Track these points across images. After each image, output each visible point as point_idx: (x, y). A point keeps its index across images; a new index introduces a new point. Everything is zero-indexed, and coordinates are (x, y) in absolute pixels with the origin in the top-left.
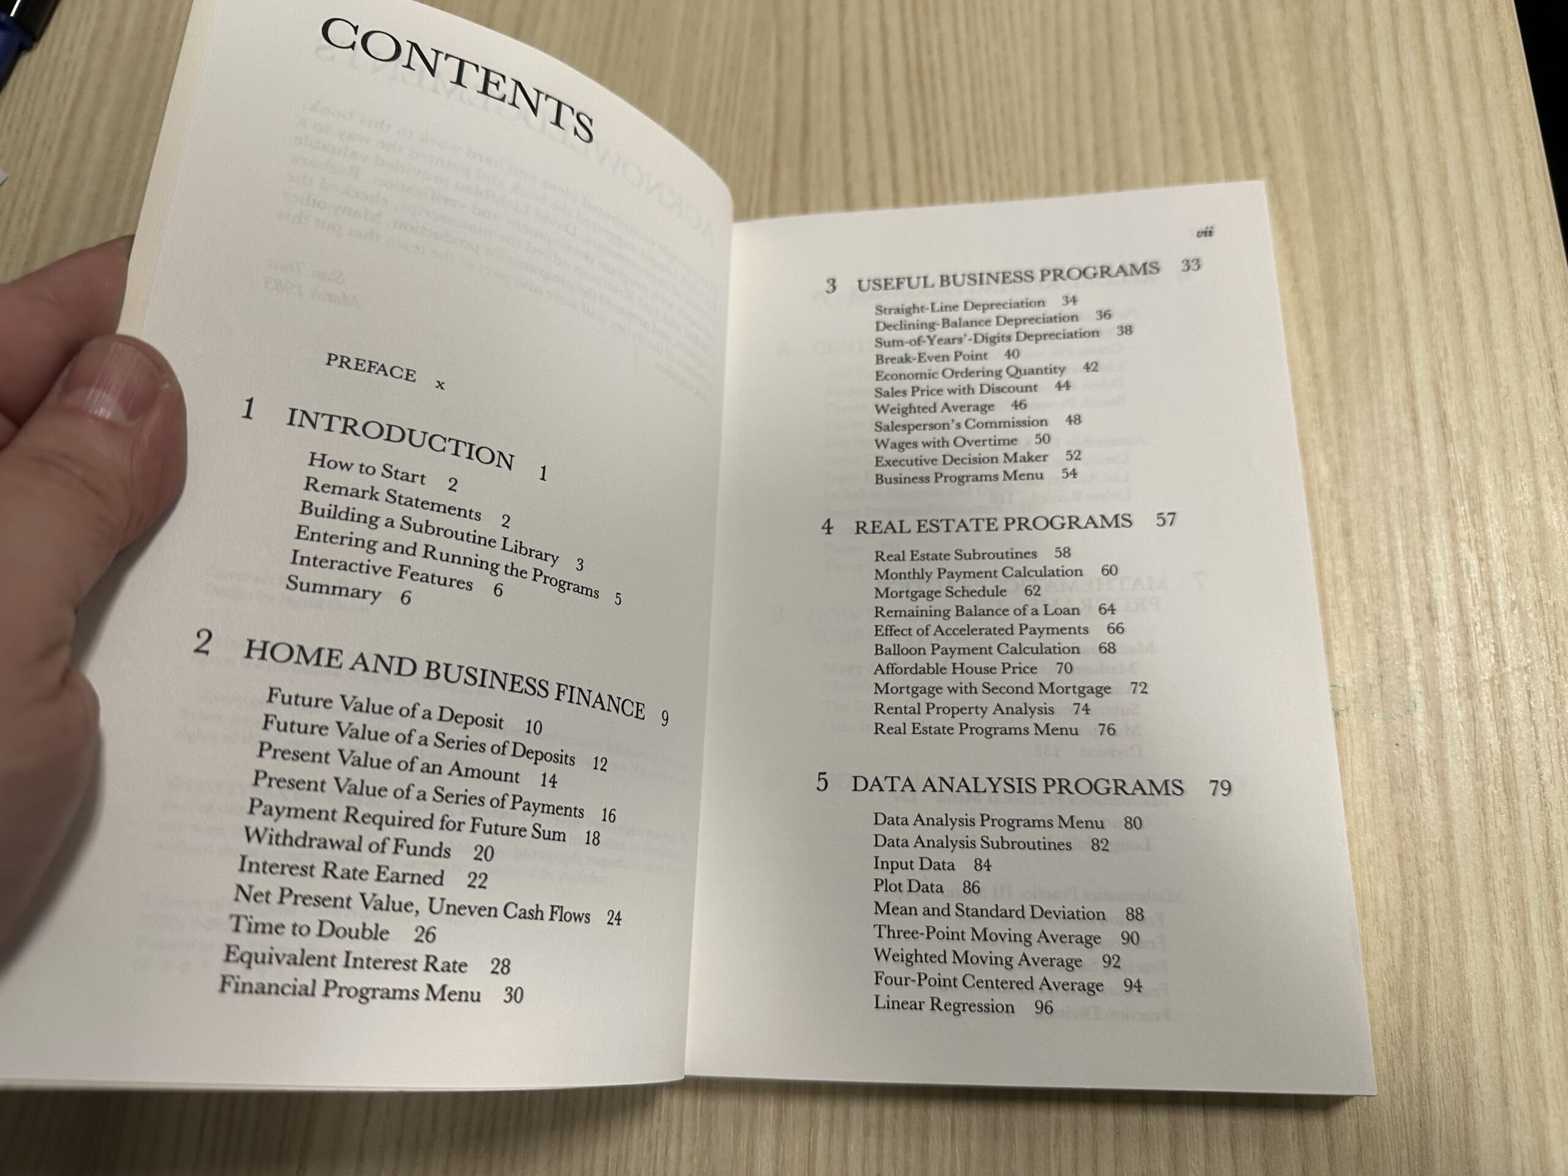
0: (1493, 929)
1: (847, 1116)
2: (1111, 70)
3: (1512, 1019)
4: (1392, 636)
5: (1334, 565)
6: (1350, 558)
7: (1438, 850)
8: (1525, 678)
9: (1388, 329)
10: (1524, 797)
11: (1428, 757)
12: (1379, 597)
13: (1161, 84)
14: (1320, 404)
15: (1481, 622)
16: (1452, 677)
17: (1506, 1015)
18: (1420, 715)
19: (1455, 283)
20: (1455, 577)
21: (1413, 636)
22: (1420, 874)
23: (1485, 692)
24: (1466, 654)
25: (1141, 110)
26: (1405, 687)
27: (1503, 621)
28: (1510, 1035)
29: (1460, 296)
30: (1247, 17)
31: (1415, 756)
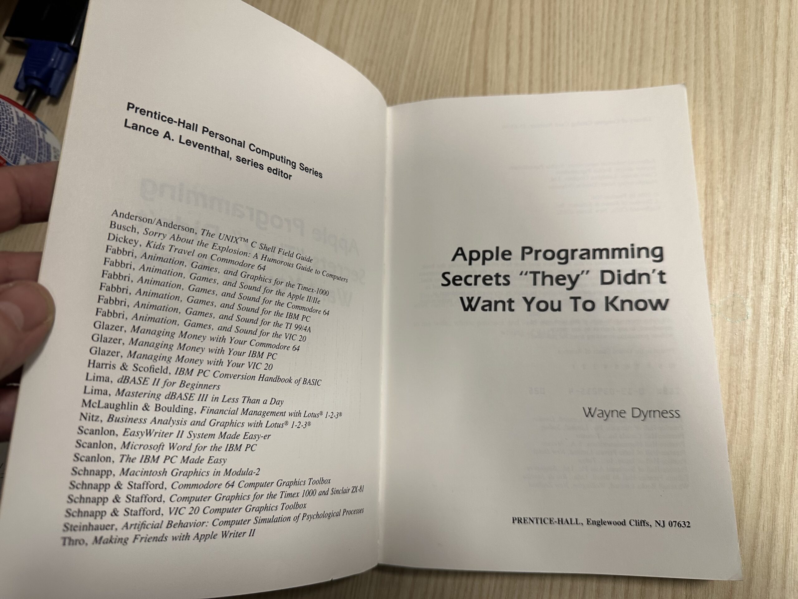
0: (767, 421)
4: (742, 284)
5: (719, 248)
6: (727, 246)
11: (750, 341)
14: (724, 171)
15: (785, 282)
18: (749, 322)
20: (777, 260)
22: (737, 393)
31: (744, 340)
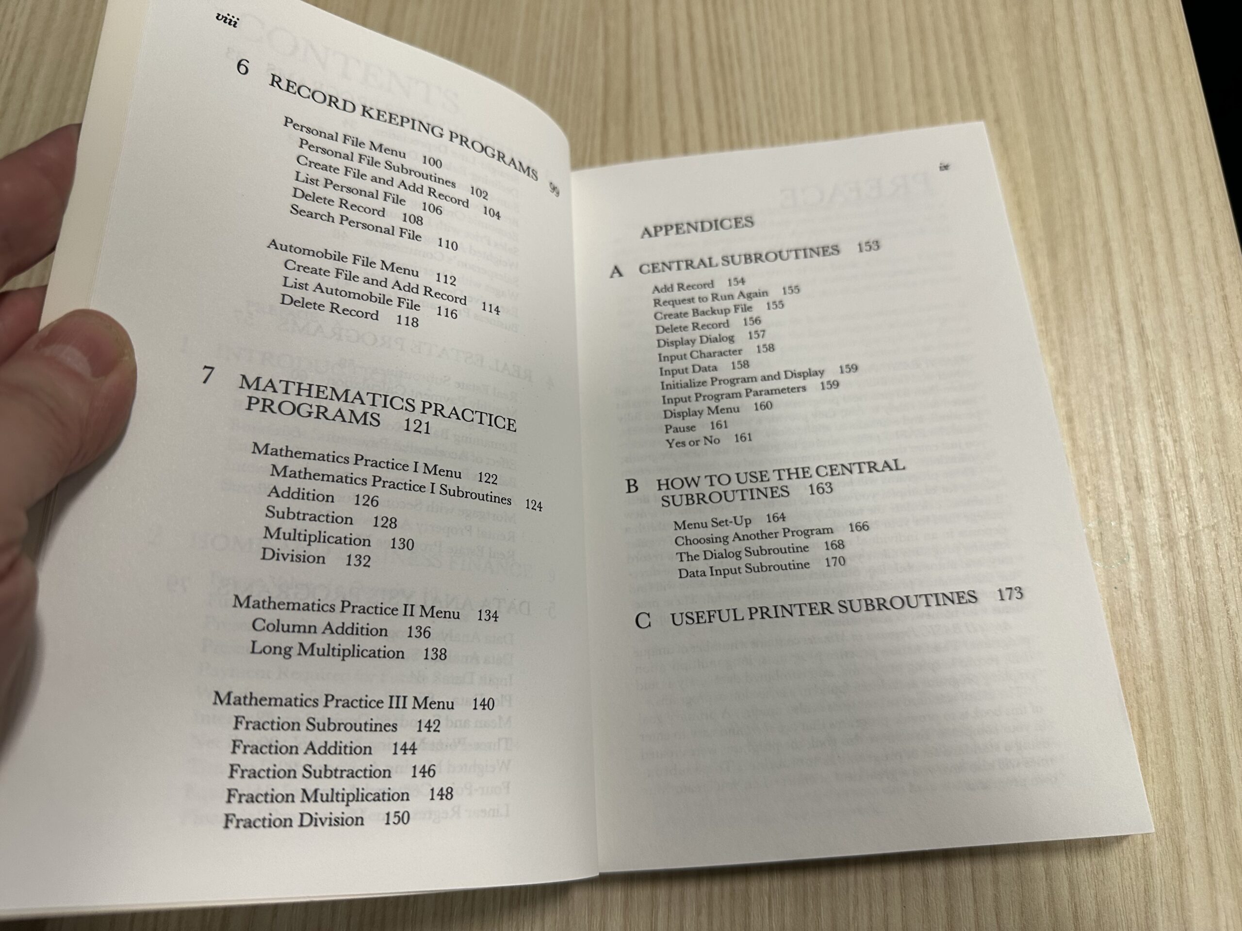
1: (682, 898)
2: (873, 53)
3: (1214, 805)
7: (1150, 673)
8: (1213, 533)
9: (1096, 259)
10: (1216, 628)
12: (1097, 471)
13: (912, 67)
16: (1156, 535)
17: (1209, 802)
19: (1147, 226)
21: (1125, 502)
23: (1183, 545)
24: (1167, 515)
25: (897, 86)
26: (1120, 543)
27: (1195, 490)
28: (1213, 819)
29: (1150, 234)
30: (978, 16)
